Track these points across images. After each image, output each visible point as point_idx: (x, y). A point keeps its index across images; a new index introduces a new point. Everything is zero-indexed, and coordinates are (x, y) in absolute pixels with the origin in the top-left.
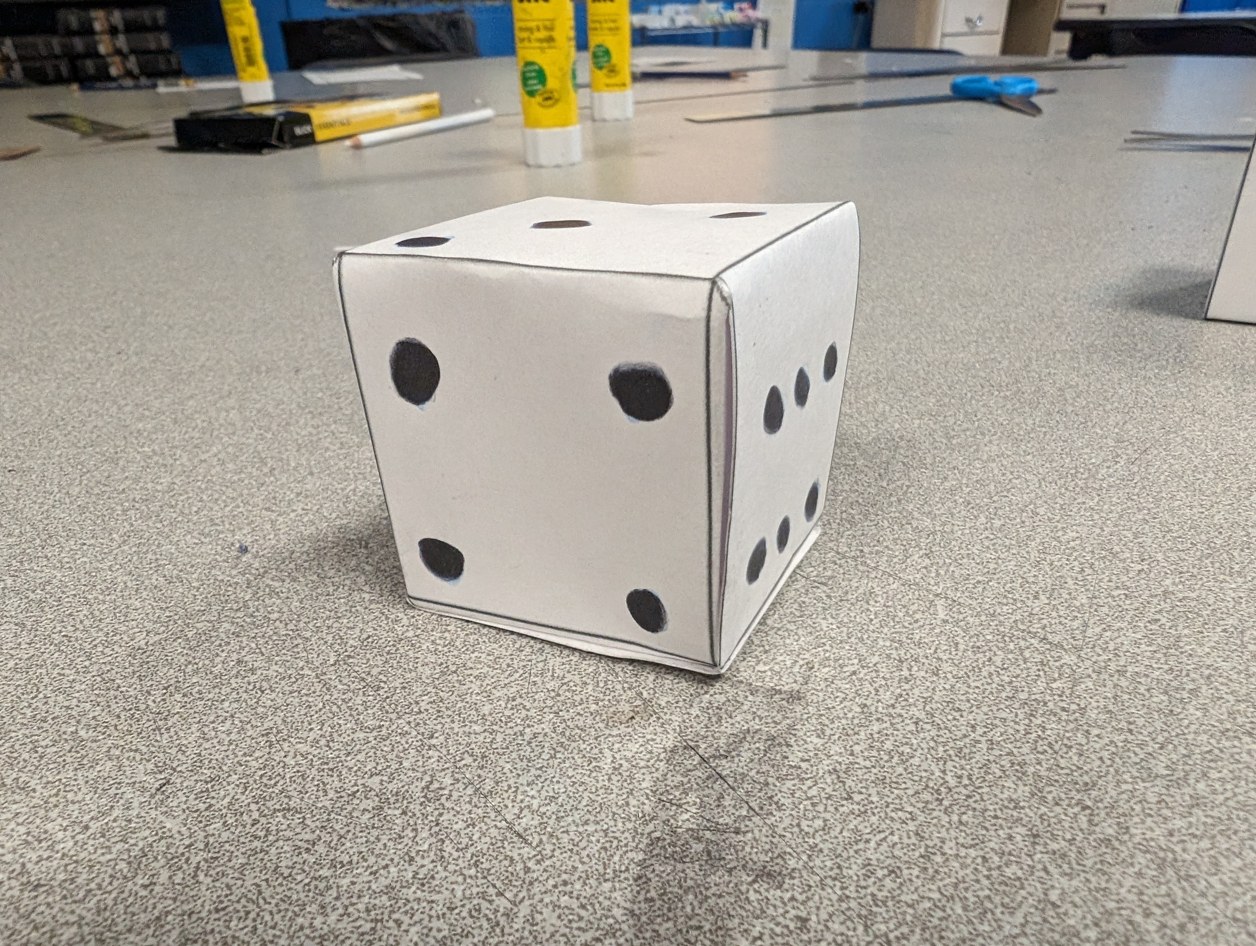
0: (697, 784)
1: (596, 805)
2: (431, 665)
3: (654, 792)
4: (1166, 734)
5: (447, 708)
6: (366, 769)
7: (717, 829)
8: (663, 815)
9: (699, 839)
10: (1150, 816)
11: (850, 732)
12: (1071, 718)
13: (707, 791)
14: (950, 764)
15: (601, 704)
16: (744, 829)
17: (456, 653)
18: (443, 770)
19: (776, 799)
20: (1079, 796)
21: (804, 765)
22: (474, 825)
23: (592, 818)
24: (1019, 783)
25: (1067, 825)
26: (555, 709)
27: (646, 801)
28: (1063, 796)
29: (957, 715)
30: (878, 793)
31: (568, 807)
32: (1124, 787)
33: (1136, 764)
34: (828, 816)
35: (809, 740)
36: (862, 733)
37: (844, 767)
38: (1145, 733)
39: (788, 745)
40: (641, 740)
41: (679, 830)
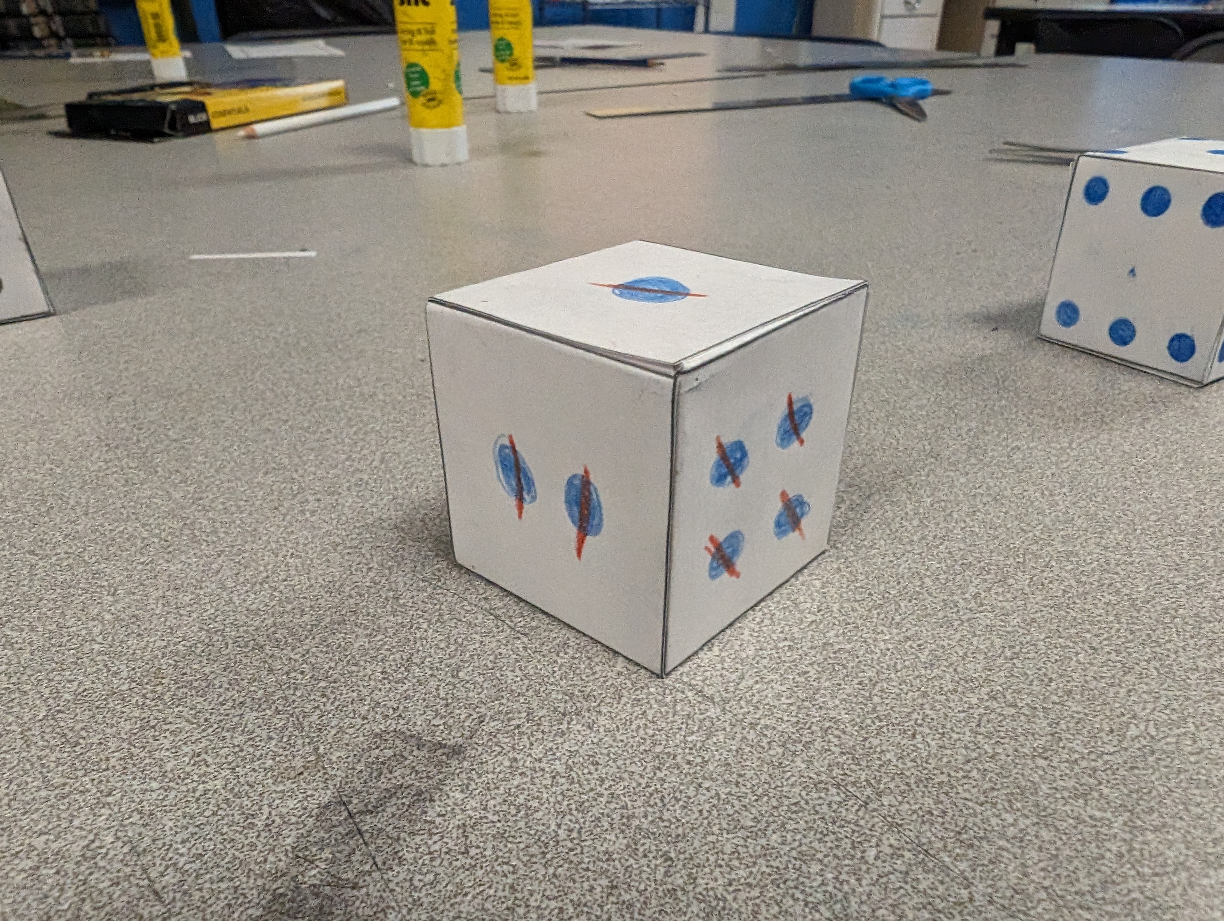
0: (336, 840)
1: (237, 861)
2: (134, 720)
3: (294, 848)
4: (766, 786)
5: (134, 765)
6: (37, 829)
7: (338, 884)
8: (294, 871)
9: (317, 895)
10: (721, 866)
11: (492, 786)
12: (692, 771)
13: (343, 847)
14: (568, 817)
15: (277, 759)
16: (361, 883)
17: (161, 707)
18: (109, 828)
19: (400, 854)
20: (667, 848)
21: (438, 820)
22: (118, 884)
23: (229, 875)
24: (621, 836)
25: (644, 876)
26: (234, 764)
27: (284, 858)
28: (653, 848)
29: (592, 768)
30: (494, 847)
31: (211, 865)
32: (710, 838)
33: (729, 815)
34: (440, 870)
35: (451, 794)
36: (502, 788)
37: (473, 821)
38: (749, 785)
39: (432, 800)
40: (300, 796)
41: (303, 886)
